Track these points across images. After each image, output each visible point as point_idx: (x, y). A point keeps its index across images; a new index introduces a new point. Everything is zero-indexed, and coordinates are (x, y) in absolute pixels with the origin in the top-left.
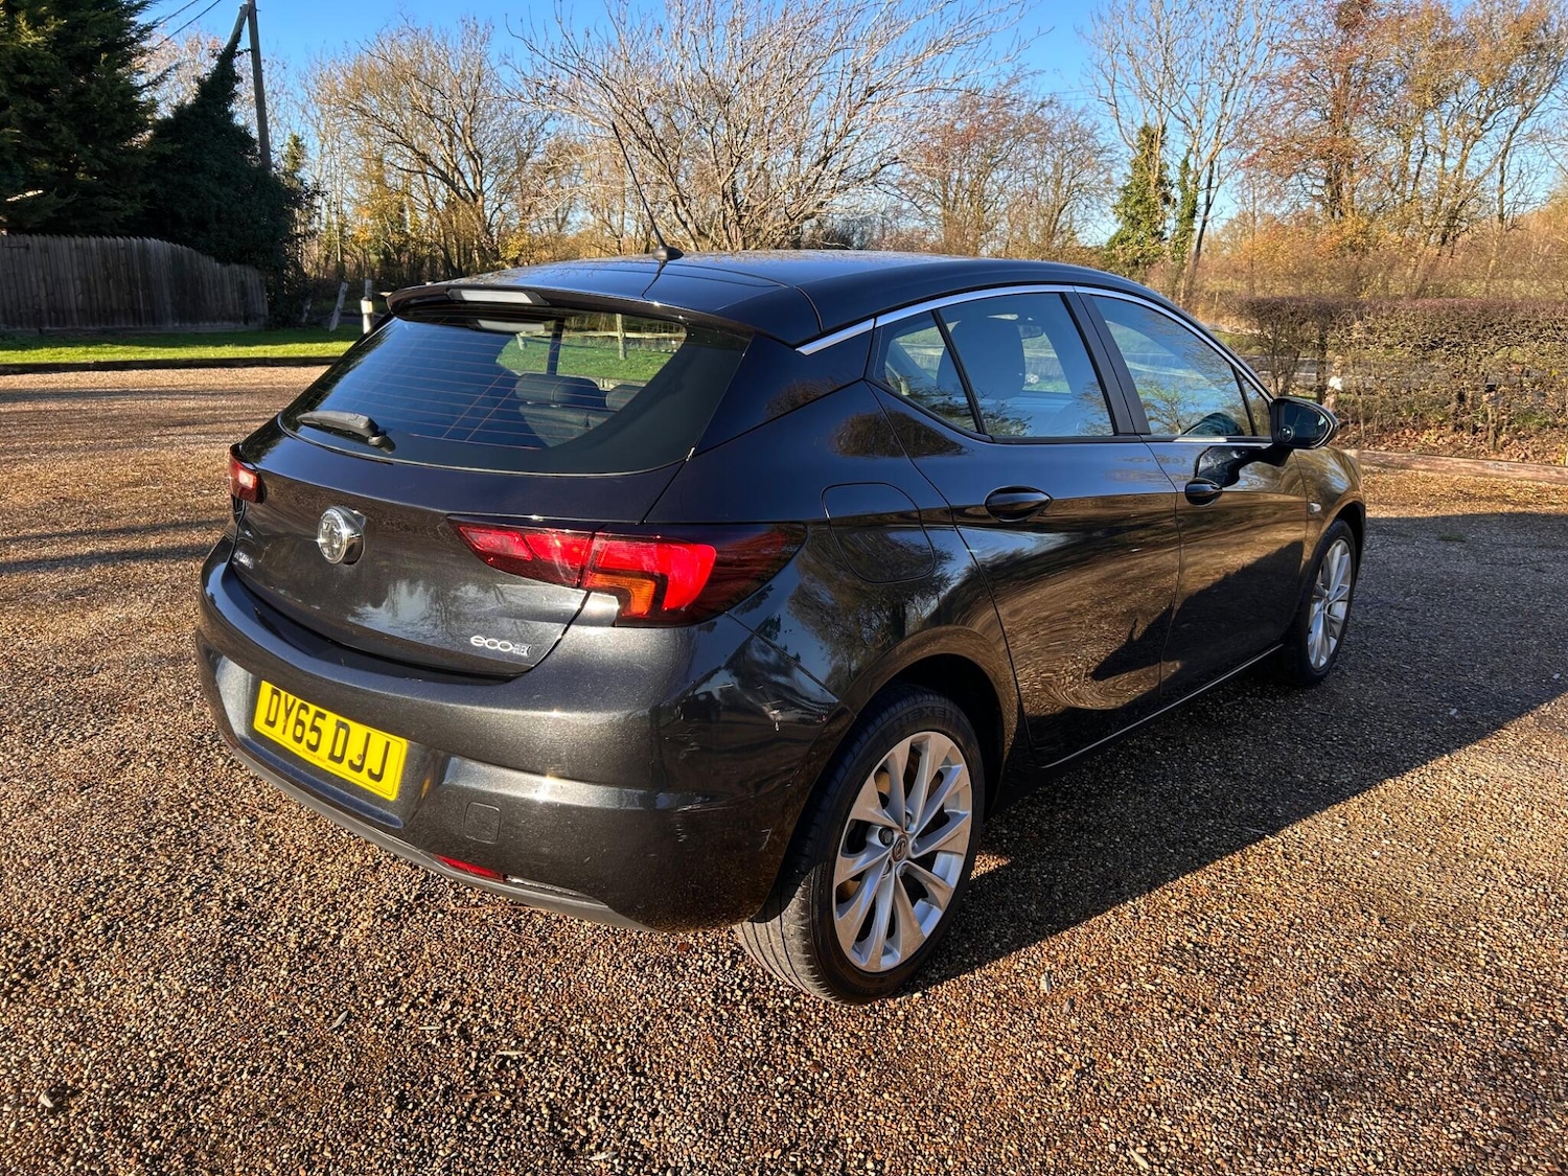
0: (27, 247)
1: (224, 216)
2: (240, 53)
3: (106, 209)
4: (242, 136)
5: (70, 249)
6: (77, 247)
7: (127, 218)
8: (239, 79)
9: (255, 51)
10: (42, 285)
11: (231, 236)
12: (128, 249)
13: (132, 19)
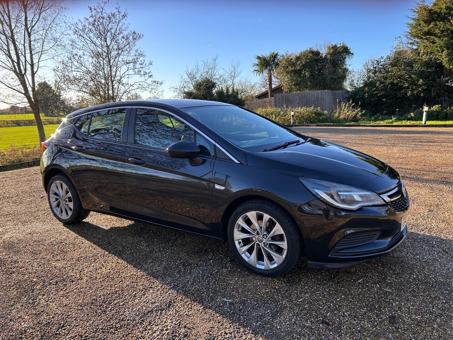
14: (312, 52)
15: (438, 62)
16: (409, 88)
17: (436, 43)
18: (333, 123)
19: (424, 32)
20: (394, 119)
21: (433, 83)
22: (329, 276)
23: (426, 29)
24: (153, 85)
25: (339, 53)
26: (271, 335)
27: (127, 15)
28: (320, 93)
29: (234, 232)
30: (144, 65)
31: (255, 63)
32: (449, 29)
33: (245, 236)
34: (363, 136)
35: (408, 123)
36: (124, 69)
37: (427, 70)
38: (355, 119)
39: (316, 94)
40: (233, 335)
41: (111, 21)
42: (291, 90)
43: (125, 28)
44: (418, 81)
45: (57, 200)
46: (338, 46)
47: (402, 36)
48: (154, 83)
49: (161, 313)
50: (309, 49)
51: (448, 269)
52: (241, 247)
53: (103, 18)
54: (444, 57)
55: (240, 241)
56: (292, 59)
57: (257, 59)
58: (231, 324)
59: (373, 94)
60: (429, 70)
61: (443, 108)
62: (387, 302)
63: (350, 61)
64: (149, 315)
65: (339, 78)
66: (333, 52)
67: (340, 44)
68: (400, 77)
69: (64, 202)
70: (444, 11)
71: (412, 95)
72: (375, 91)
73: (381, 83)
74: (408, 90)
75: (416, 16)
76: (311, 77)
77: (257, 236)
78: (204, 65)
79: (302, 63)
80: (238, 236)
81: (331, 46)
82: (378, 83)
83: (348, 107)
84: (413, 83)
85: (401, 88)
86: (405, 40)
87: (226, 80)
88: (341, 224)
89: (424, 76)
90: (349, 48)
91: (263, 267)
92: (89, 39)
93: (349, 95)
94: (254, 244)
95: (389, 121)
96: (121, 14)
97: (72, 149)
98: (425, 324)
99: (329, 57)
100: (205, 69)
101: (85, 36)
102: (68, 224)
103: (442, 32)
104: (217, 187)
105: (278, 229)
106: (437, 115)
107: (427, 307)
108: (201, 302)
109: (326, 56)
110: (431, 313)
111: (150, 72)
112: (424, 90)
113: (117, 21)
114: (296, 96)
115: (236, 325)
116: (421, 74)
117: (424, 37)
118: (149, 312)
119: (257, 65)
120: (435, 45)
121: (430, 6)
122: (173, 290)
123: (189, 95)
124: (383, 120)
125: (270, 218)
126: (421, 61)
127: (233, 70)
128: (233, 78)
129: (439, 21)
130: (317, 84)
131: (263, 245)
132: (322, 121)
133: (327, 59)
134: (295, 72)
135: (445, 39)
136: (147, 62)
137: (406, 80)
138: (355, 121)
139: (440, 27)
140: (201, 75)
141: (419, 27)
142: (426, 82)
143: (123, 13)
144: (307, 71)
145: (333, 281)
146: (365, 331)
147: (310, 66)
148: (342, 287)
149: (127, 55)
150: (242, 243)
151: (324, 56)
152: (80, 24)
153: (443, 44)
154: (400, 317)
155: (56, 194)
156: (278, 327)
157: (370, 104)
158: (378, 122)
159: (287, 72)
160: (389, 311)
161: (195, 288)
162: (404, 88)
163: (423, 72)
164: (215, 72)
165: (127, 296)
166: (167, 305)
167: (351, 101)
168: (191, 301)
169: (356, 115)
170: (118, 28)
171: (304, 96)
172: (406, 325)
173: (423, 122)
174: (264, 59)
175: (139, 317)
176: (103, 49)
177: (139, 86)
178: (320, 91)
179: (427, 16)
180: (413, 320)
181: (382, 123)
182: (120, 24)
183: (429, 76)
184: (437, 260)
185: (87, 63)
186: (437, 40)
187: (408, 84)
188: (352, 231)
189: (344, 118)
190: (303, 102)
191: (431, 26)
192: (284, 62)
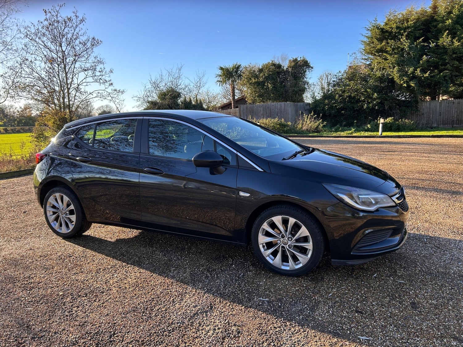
0: (454, 103)
14: (274, 65)
15: (390, 77)
16: (365, 101)
17: (388, 60)
18: (297, 134)
19: (377, 49)
20: (353, 130)
21: (386, 97)
22: (346, 273)
23: (379, 47)
24: (114, 93)
25: (300, 66)
26: (316, 326)
27: (85, 20)
28: (283, 105)
29: (259, 236)
30: (104, 73)
31: (217, 74)
32: (399, 47)
33: (269, 239)
34: (328, 146)
35: (367, 134)
36: (82, 75)
37: (380, 84)
38: (317, 130)
39: (279, 106)
40: (282, 328)
41: (67, 25)
42: (254, 102)
43: (83, 33)
44: (373, 95)
45: (54, 213)
46: (299, 59)
47: (357, 53)
48: (115, 92)
49: (207, 315)
50: (271, 62)
51: (445, 261)
52: (265, 250)
53: (58, 22)
54: (395, 73)
55: (264, 244)
56: (255, 71)
57: (220, 69)
58: (277, 319)
59: (332, 106)
60: (382, 85)
61: (395, 120)
62: (404, 291)
63: (310, 74)
64: (196, 317)
65: (300, 90)
66: (294, 65)
67: (301, 58)
68: (356, 91)
69: (64, 215)
70: (394, 30)
71: (368, 108)
72: (335, 103)
73: (340, 96)
74: (364, 103)
75: (369, 34)
76: (274, 89)
77: (282, 239)
78: (168, 74)
79: (264, 75)
80: (262, 239)
81: (292, 59)
82: (337, 96)
83: (310, 119)
84: (369, 96)
85: (358, 101)
86: (359, 56)
87: (192, 90)
88: (359, 225)
89: (377, 90)
90: (309, 62)
91: (288, 268)
92: (43, 44)
93: (310, 107)
94: (279, 246)
95: (348, 132)
96: (78, 19)
97: (76, 160)
98: (442, 307)
99: (290, 69)
100: (169, 78)
101: (37, 40)
102: (68, 238)
103: (393, 49)
104: (242, 194)
105: (304, 231)
106: (391, 127)
107: (438, 293)
108: (240, 302)
109: (287, 69)
110: (443, 298)
111: (111, 80)
112: (378, 104)
113: (74, 25)
114: (260, 107)
115: (281, 320)
116: (375, 89)
117: (377, 54)
118: (195, 314)
119: (220, 76)
120: (388, 61)
121: (382, 25)
122: (208, 293)
123: (154, 104)
124: (343, 131)
125: (296, 222)
126: (375, 76)
127: (198, 80)
128: (198, 88)
129: (391, 39)
130: (279, 96)
131: (287, 247)
132: (286, 132)
133: (289, 72)
134: (258, 84)
135: (396, 56)
136: (108, 70)
137: (362, 94)
138: (317, 132)
139: (391, 45)
140: (166, 84)
141: (372, 45)
142: (380, 96)
143: (81, 18)
144: (270, 84)
145: (352, 277)
146: (395, 316)
147: (273, 79)
148: (362, 281)
149: (85, 62)
150: (266, 247)
151: (285, 68)
152: (32, 27)
153: (395, 61)
154: (419, 303)
155: (54, 207)
156: (320, 319)
157: (330, 115)
158: (339, 133)
159: (250, 84)
160: (409, 298)
161: (229, 291)
162: (361, 101)
163: (377, 86)
164: (180, 82)
165: (166, 302)
166: (209, 307)
167: (313, 113)
168: (230, 302)
169: (318, 127)
170: (75, 33)
171: (268, 108)
172: (427, 308)
173: (380, 133)
174: (227, 70)
175: (187, 320)
176: (58, 55)
177: (98, 94)
178: (283, 103)
179: (380, 35)
180: (431, 304)
181: (342, 134)
182: (77, 29)
183: (382, 90)
184: (433, 254)
185: (39, 68)
186: (389, 57)
187: (364, 97)
188: (370, 231)
189: (307, 130)
190: (266, 113)
191: (383, 44)
192: (247, 73)
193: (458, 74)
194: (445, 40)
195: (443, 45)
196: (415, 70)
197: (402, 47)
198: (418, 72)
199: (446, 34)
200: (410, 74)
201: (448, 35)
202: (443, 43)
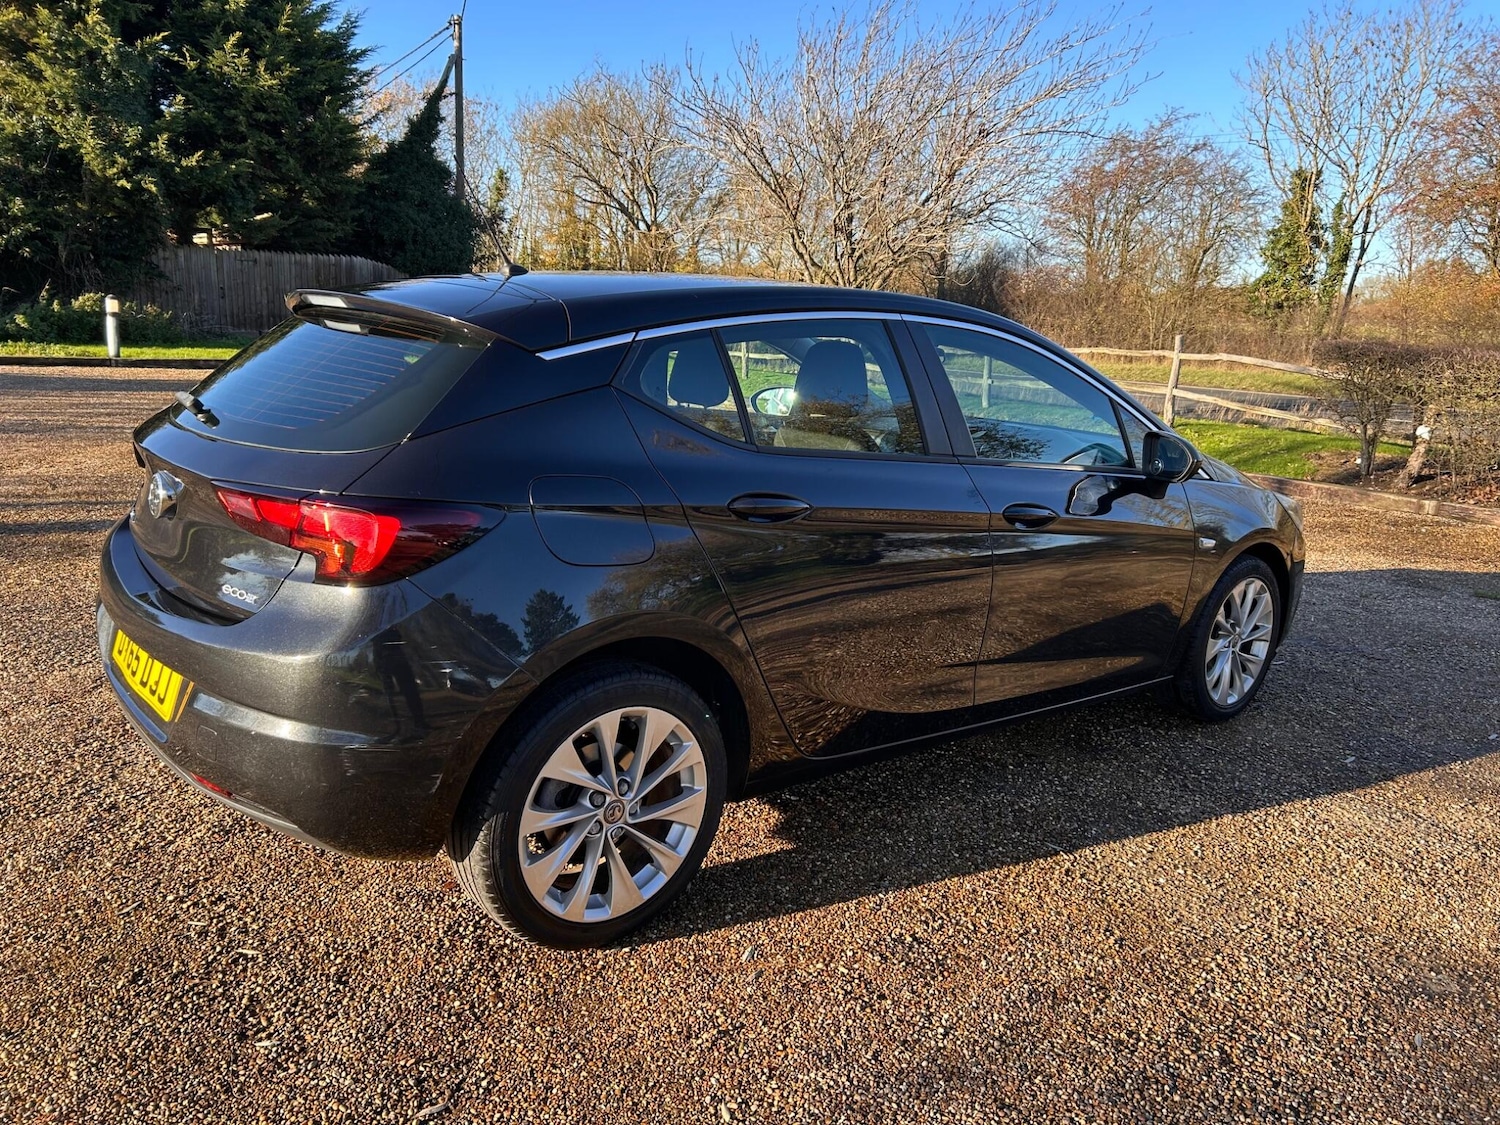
0: (255, 261)
1: (419, 238)
2: (445, 97)
3: (322, 230)
4: (442, 171)
5: (290, 263)
6: (296, 262)
7: (338, 239)
8: (443, 119)
9: (459, 95)
10: (265, 293)
11: (424, 255)
12: (337, 265)
13: (354, 66)
15: (61, 145)
17: (46, 80)
32: (81, 43)
60: (33, 168)
103: (60, 45)
112: (29, 238)
142: (31, 209)
153: (70, 91)
163: (14, 171)
186: (47, 69)
193: (273, 176)
194: (228, 58)
195: (223, 74)
196: (149, 137)
197: (91, 43)
198: (160, 146)
199: (233, 39)
200: (132, 148)
201: (240, 45)
202: (221, 68)
